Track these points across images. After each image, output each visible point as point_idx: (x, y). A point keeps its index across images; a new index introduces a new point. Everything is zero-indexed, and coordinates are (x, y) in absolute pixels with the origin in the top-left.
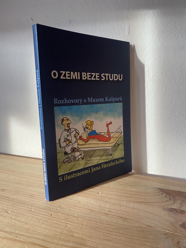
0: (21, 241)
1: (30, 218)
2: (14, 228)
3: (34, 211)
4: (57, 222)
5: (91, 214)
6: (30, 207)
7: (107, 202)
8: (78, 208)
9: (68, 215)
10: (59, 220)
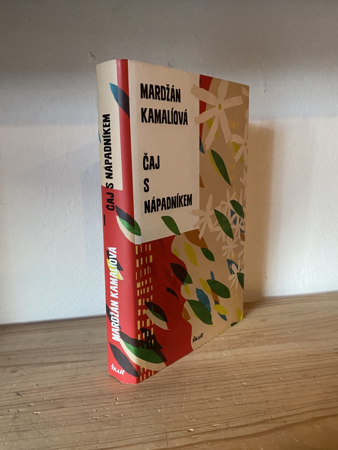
0: (300, 423)
1: (261, 394)
2: (264, 414)
3: (249, 384)
4: (299, 384)
5: (322, 359)
6: (235, 381)
7: (317, 340)
8: (296, 359)
9: (300, 371)
10: (299, 381)
